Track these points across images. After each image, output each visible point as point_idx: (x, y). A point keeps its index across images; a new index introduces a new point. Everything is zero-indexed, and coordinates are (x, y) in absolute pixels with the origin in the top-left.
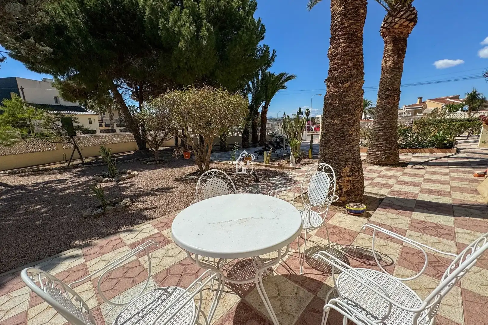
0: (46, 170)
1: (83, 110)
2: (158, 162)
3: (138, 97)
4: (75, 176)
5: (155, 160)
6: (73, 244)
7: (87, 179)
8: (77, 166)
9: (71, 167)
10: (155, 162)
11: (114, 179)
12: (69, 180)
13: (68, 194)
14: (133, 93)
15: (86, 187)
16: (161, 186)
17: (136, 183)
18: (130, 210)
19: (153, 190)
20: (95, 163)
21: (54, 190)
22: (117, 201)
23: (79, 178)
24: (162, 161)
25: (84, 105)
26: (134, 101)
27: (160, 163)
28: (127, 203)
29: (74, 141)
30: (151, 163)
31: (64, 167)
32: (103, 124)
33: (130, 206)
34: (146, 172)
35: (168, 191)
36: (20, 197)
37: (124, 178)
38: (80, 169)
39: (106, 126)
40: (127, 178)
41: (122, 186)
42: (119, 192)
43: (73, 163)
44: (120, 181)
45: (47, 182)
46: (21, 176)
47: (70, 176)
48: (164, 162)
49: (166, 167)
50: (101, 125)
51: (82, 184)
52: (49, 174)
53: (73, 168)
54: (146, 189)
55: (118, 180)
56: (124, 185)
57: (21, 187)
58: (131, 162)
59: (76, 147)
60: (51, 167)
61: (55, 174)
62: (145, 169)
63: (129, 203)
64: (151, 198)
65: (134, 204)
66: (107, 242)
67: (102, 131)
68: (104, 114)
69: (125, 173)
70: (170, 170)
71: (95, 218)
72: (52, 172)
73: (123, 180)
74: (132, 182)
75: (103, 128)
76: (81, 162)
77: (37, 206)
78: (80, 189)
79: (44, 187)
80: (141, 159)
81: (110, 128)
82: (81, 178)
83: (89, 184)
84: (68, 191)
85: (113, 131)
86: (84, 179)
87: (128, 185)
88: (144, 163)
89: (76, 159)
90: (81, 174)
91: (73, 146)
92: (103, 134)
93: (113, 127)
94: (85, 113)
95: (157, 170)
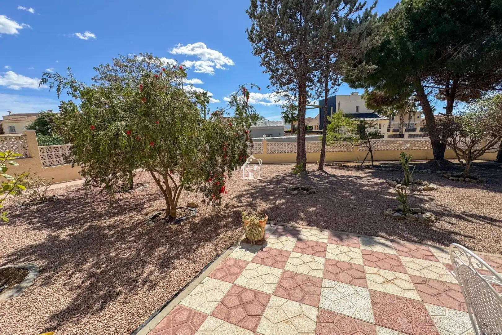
0: (346, 167)
1: (376, 116)
2: (467, 179)
3: (448, 95)
4: (368, 176)
5: (461, 176)
6: (380, 234)
7: (380, 181)
8: (368, 167)
9: (363, 167)
10: (461, 179)
11: (408, 188)
12: (365, 179)
13: (367, 190)
14: (440, 91)
15: (381, 188)
16: (478, 213)
17: (436, 198)
18: (435, 227)
19: (464, 213)
20: (384, 167)
21: (356, 184)
22: (417, 211)
23: (372, 178)
24: (473, 178)
25: (378, 112)
26: (439, 100)
27: (470, 182)
28: (430, 217)
29: (370, 145)
30: (455, 179)
31: (358, 167)
32: (391, 129)
33: (432, 221)
34: (448, 189)
35: (494, 224)
36: (336, 183)
37: (420, 189)
38: (370, 170)
39: (394, 130)
40: (423, 190)
41: (418, 196)
42: (416, 203)
43: (364, 164)
44: (415, 191)
45: (349, 177)
46: (332, 168)
47: (364, 175)
48: (478, 180)
49: (482, 189)
50: (389, 130)
51: (376, 184)
52: (348, 170)
53: (365, 169)
54: (453, 210)
55: (413, 190)
56: (421, 197)
57: (334, 176)
58: (425, 173)
59: (370, 150)
60: (349, 164)
61: (352, 171)
62: (445, 185)
63: (433, 218)
64: (464, 223)
65: (438, 221)
66: (415, 248)
67: (389, 136)
68: (393, 119)
69: (421, 184)
70: (492, 194)
71: (396, 219)
72: (350, 169)
73: (419, 190)
74: (431, 196)
75: (391, 133)
76: (371, 163)
77: (348, 193)
78: (376, 188)
79: (348, 180)
80: (439, 172)
81: (398, 133)
82: (374, 178)
83: (383, 186)
84: (367, 188)
85: (401, 136)
86: (376, 180)
87: (426, 198)
88: (444, 177)
89: (369, 161)
90: (373, 175)
91: (368, 149)
92: (390, 139)
93: (402, 132)
94: (378, 119)
95: (467, 190)
